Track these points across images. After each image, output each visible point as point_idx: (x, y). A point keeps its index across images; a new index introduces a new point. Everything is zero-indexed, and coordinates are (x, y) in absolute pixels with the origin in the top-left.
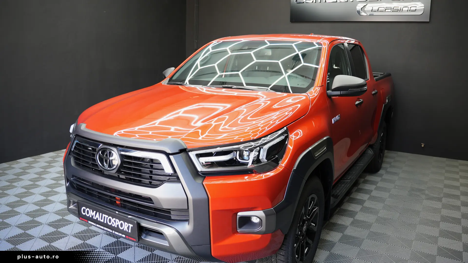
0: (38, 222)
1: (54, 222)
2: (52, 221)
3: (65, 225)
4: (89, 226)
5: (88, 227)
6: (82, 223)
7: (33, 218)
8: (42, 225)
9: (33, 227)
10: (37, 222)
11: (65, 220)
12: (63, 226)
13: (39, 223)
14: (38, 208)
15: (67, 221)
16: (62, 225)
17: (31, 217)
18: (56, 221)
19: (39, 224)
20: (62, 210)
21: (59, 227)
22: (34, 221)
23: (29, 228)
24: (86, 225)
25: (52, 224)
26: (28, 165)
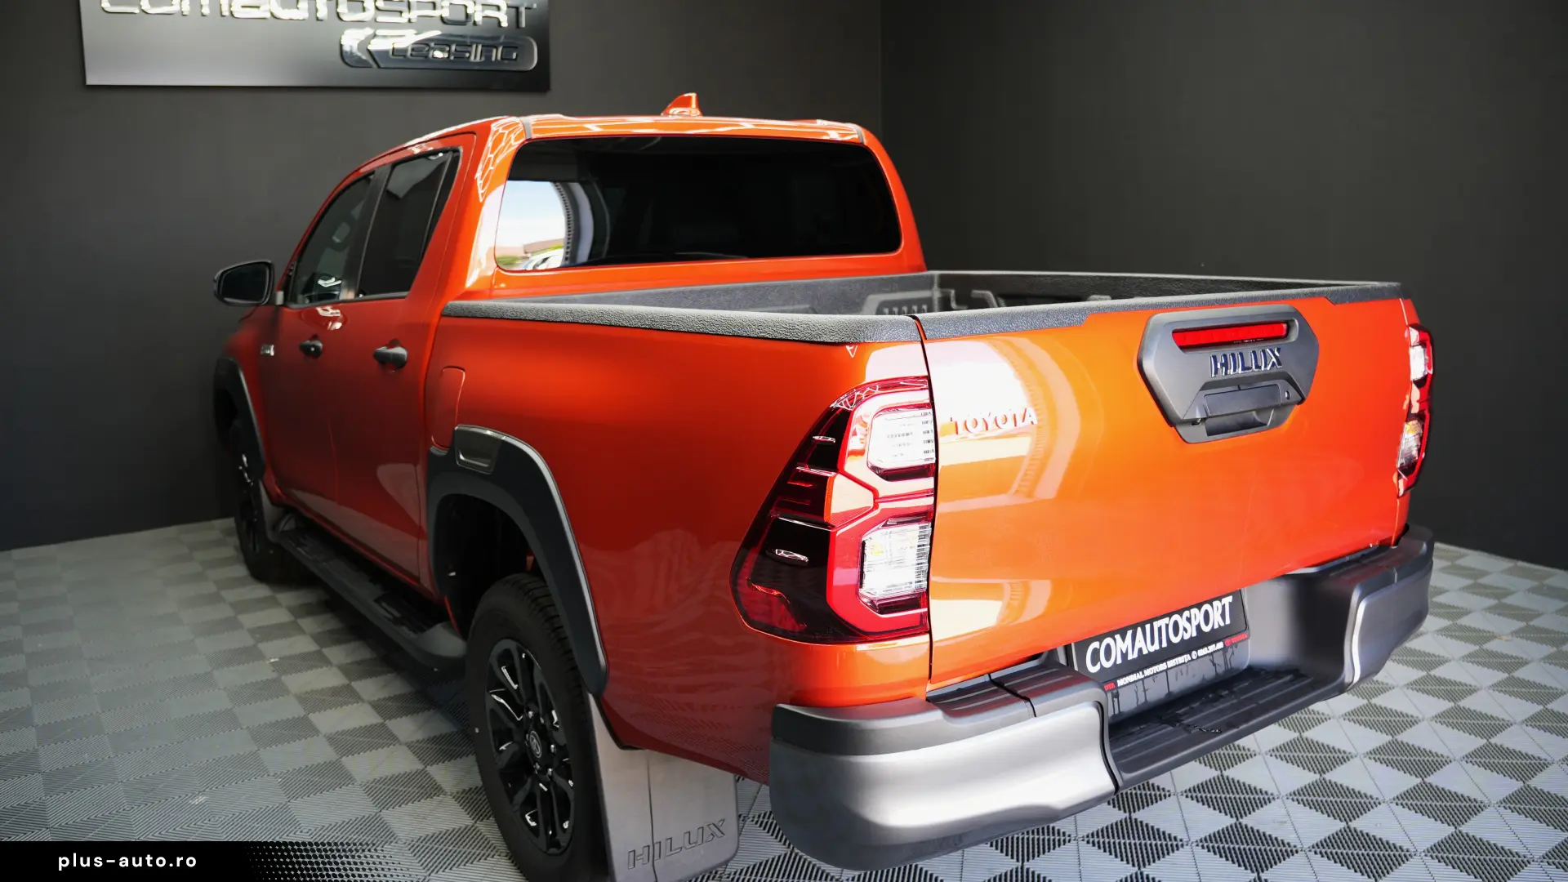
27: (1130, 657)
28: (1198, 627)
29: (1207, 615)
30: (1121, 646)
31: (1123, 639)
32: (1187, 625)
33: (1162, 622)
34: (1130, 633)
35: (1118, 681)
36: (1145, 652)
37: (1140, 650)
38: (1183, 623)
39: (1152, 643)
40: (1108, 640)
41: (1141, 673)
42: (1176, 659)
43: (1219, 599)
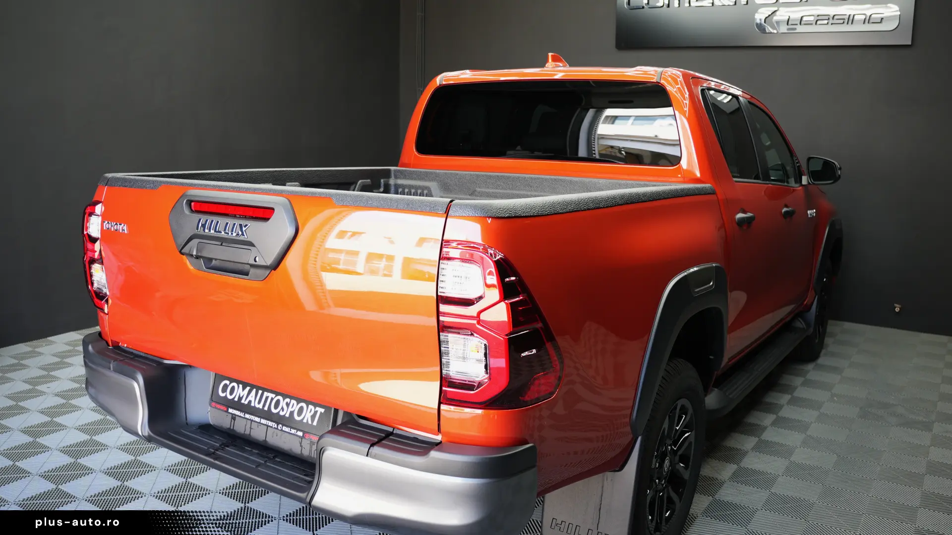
0: (85, 468)
1: (118, 468)
2: (113, 466)
3: (140, 474)
4: (189, 477)
5: (185, 479)
6: (174, 471)
7: (76, 458)
8: (92, 473)
9: (73, 477)
10: (83, 468)
11: (140, 464)
12: (136, 476)
13: (87, 469)
14: (86, 437)
15: (144, 465)
16: (134, 474)
17: (72, 456)
18: (122, 466)
19: (88, 471)
20: (134, 443)
21: (127, 479)
22: (76, 465)
23: (66, 480)
24: (181, 474)
25: (113, 471)
26: (71, 348)
27: (243, 401)
28: (292, 413)
29: (301, 410)
30: (240, 392)
31: (243, 389)
32: (285, 407)
33: (271, 395)
34: (248, 388)
35: (229, 409)
36: (253, 404)
37: (250, 402)
38: (283, 403)
39: (259, 403)
40: (235, 384)
41: (243, 413)
42: (268, 422)
43: (315, 405)
